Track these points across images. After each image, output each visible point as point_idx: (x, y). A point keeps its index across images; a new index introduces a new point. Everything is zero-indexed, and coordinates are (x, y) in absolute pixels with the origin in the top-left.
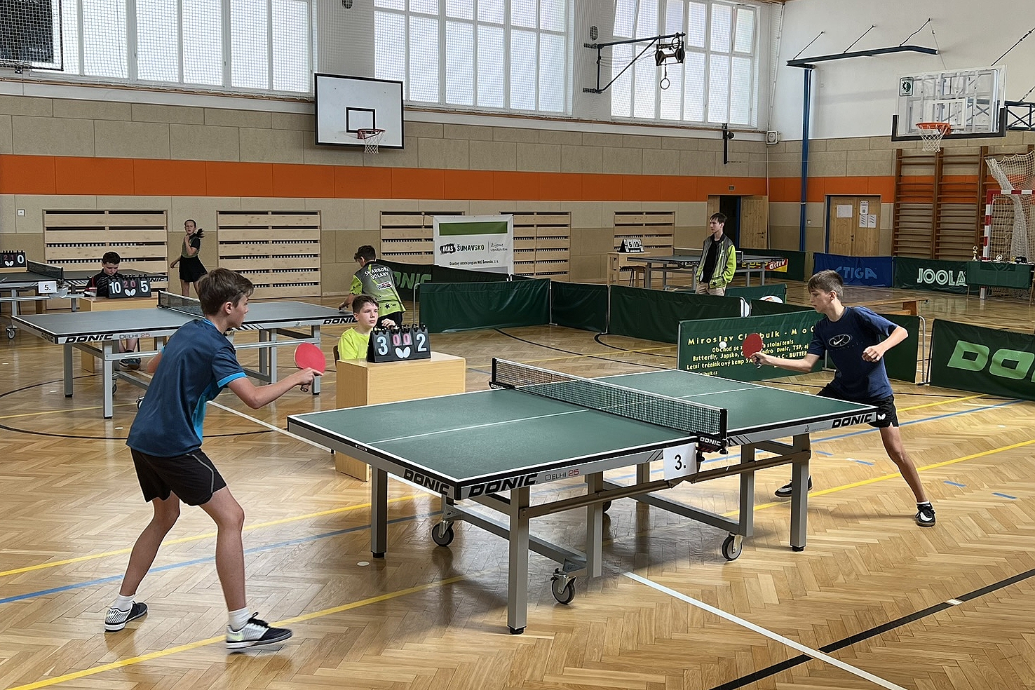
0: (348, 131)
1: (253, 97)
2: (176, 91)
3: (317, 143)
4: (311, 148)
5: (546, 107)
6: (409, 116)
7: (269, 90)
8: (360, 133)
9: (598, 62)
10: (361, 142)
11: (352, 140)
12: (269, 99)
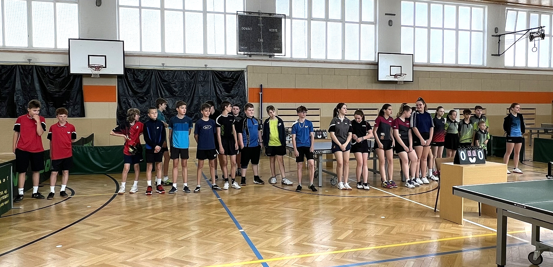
0: (391, 75)
1: (353, 64)
2: (325, 62)
3: (378, 80)
4: (375, 83)
5: (474, 63)
6: (416, 69)
7: (359, 60)
8: (395, 76)
9: (499, 43)
10: (396, 80)
11: (392, 79)
12: (359, 64)
